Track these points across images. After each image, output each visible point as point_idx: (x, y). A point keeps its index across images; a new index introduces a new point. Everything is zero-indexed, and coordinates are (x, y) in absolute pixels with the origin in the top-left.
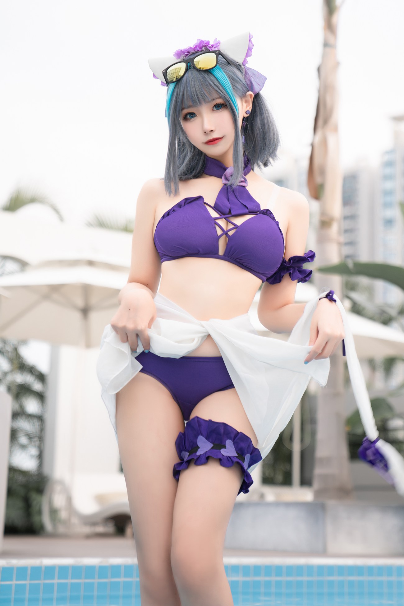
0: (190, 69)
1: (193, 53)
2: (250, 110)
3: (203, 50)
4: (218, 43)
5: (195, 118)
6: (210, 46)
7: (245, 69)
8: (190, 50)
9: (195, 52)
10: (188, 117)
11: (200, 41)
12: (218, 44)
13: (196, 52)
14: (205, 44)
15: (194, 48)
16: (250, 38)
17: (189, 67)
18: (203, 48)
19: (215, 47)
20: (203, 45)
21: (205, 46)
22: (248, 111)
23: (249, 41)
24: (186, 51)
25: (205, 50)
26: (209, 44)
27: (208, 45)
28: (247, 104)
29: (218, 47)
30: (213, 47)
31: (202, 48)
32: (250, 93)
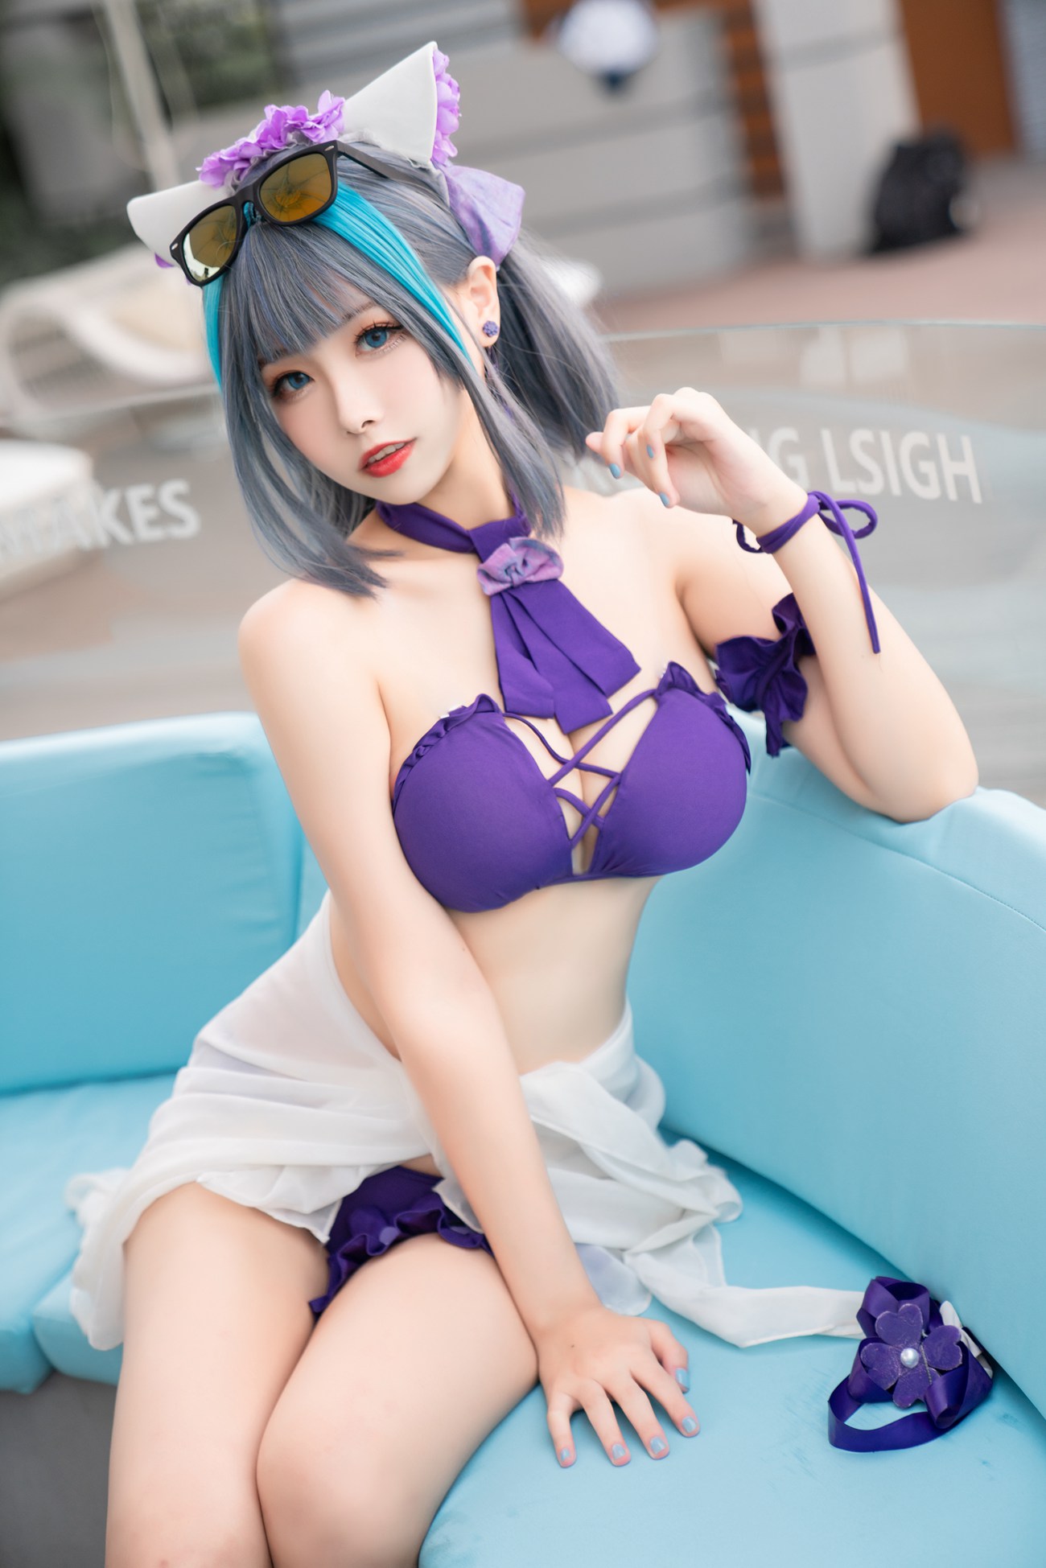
0: (253, 223)
1: (263, 161)
2: (496, 319)
3: (291, 144)
4: (336, 108)
5: (307, 388)
6: (310, 124)
7: (447, 179)
8: (247, 153)
9: (264, 155)
10: (288, 386)
11: (273, 113)
12: (336, 113)
13: (271, 155)
14: (294, 119)
15: (259, 142)
16: (437, 69)
17: (248, 219)
18: (291, 137)
19: (326, 124)
20: (287, 125)
21: (293, 128)
22: (489, 323)
23: (438, 77)
24: (236, 158)
25: (295, 141)
26: (306, 120)
27: (302, 124)
28: (480, 299)
29: (340, 122)
30: (320, 127)
31: (286, 137)
32: (482, 261)
